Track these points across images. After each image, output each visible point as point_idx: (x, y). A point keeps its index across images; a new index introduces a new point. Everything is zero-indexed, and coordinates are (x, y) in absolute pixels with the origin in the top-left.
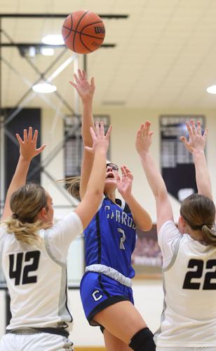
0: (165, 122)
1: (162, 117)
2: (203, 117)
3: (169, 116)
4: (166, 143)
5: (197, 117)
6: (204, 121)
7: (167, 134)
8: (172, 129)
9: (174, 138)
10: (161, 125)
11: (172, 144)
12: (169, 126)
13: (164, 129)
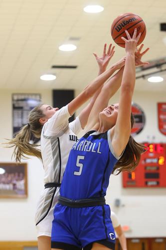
0: (16, 98)
1: (13, 95)
2: (40, 95)
3: (18, 94)
4: (16, 111)
5: (36, 95)
6: (40, 98)
7: (16, 105)
8: (20, 102)
9: (21, 108)
10: (13, 100)
11: (20, 112)
12: (18, 100)
13: (15, 102)
